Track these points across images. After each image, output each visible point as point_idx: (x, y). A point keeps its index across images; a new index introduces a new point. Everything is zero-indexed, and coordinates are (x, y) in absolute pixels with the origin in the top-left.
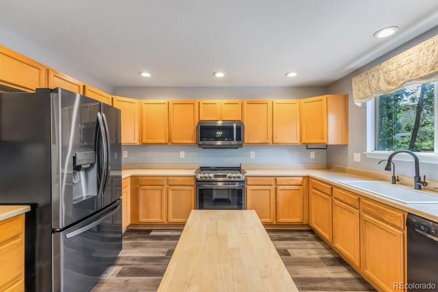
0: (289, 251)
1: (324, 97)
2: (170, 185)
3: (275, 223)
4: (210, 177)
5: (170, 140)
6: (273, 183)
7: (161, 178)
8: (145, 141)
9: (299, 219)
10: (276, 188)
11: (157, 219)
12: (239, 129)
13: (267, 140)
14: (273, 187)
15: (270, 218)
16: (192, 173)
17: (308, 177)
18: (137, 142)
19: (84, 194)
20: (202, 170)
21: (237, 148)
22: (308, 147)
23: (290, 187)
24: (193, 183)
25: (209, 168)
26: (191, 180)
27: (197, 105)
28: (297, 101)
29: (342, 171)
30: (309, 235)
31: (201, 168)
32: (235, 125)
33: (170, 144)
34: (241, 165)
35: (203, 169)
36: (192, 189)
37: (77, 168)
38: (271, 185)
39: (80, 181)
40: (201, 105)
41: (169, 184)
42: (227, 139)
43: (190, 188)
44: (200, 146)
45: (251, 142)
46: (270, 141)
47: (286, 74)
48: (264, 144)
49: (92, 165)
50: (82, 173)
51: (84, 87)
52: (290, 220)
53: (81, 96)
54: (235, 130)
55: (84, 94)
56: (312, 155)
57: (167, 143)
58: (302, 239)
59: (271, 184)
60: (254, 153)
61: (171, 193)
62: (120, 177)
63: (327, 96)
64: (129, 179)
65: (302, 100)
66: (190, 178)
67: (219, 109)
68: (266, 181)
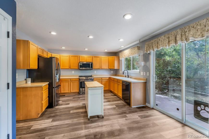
1: (114, 57)
4: (84, 78)
5: (70, 68)
6: (101, 79)
7: (68, 79)
8: (61, 68)
11: (67, 92)
12: (91, 64)
14: (101, 81)
16: (78, 77)
17: (110, 77)
21: (91, 70)
22: (111, 70)
24: (78, 80)
25: (82, 76)
27: (79, 57)
28: (108, 57)
29: (118, 76)
32: (90, 63)
34: (92, 75)
35: (80, 76)
36: (78, 82)
40: (80, 57)
41: (71, 80)
42: (88, 67)
43: (77, 82)
44: (80, 69)
45: (95, 68)
46: (100, 68)
48: (99, 69)
56: (112, 72)
60: (96, 71)
61: (71, 83)
66: (77, 79)
67: (86, 58)
68: (99, 79)
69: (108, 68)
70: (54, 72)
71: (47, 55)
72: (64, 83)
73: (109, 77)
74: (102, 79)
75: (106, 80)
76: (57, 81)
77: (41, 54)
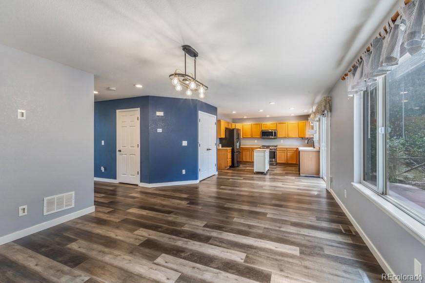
1: (305, 121)
8: (244, 137)
11: (249, 160)
13: (286, 136)
14: (286, 152)
15: (285, 161)
21: (275, 139)
22: (301, 138)
28: (297, 122)
32: (274, 131)
35: (262, 146)
40: (262, 125)
42: (271, 136)
44: (261, 138)
45: (280, 137)
52: (292, 162)
57: (251, 138)
60: (282, 141)
61: (252, 152)
67: (269, 126)
68: (283, 149)
69: (298, 136)
70: (235, 140)
71: (232, 126)
73: (297, 147)
74: (288, 150)
75: (293, 152)
76: (238, 147)
77: (227, 126)
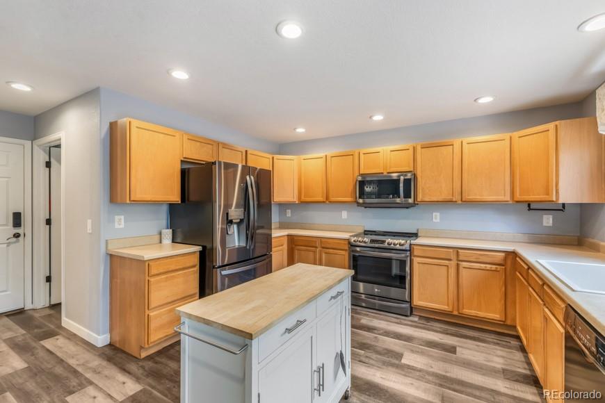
0: (458, 349)
2: (323, 248)
3: (456, 313)
5: (327, 198)
6: (453, 257)
7: (314, 239)
8: (303, 199)
9: (498, 316)
10: (458, 265)
12: (407, 182)
13: (453, 196)
14: (453, 263)
15: (448, 305)
16: (346, 236)
18: (296, 200)
19: (237, 244)
20: (365, 234)
21: (407, 208)
22: (532, 207)
23: (482, 265)
24: (347, 247)
25: (374, 232)
26: (345, 244)
27: (356, 155)
28: (506, 136)
30: (512, 342)
31: (365, 231)
32: (402, 178)
33: (327, 202)
34: (418, 230)
35: (367, 232)
36: (346, 254)
37: (230, 222)
38: (450, 260)
39: (234, 232)
40: (362, 155)
41: (323, 246)
42: (391, 196)
43: (344, 252)
44: (359, 204)
45: (427, 199)
46: (457, 198)
47: (475, 100)
48: (447, 203)
49: (242, 221)
50: (235, 226)
51: (246, 151)
52: (481, 314)
53: (243, 166)
54: (401, 185)
55: (246, 163)
56: (548, 220)
57: (324, 202)
58: (492, 342)
59: (449, 258)
60: (438, 214)
61: (324, 255)
62: (271, 235)
63: (557, 123)
64: (286, 238)
65: (515, 133)
66: (343, 242)
67: (385, 156)
68: (444, 253)
69: (508, 198)
72: (303, 252)
73: (510, 248)
74: (458, 253)
75: (489, 266)
